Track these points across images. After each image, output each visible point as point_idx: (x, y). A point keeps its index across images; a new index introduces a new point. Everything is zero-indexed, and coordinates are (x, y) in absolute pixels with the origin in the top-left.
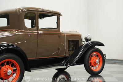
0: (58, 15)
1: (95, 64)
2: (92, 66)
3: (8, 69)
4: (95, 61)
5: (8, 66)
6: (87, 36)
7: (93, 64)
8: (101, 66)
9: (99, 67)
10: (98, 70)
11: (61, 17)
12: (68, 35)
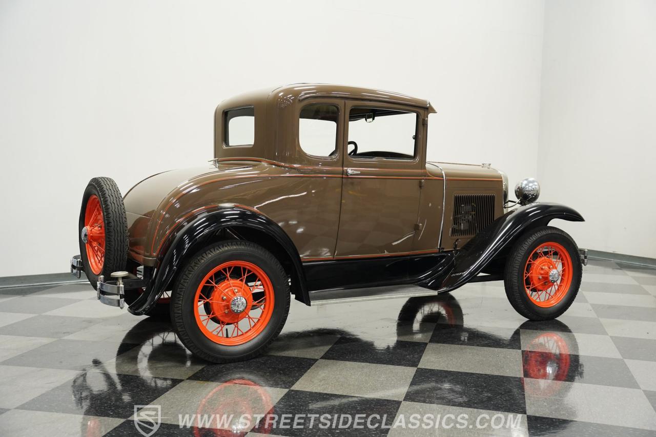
0: (422, 111)
1: (544, 284)
2: (534, 290)
3: (234, 294)
4: (547, 273)
5: (238, 281)
6: (525, 182)
7: (537, 285)
8: (566, 289)
9: (559, 295)
10: (554, 303)
11: (431, 116)
12: (457, 181)
